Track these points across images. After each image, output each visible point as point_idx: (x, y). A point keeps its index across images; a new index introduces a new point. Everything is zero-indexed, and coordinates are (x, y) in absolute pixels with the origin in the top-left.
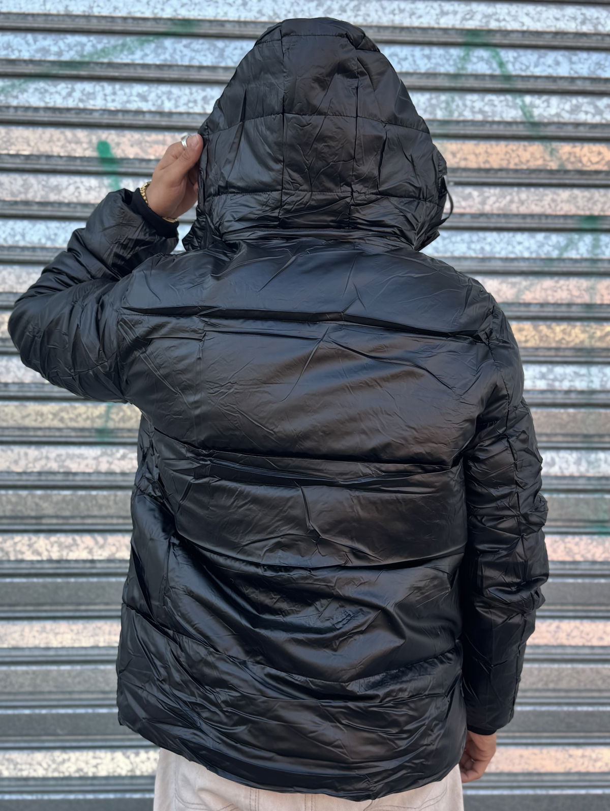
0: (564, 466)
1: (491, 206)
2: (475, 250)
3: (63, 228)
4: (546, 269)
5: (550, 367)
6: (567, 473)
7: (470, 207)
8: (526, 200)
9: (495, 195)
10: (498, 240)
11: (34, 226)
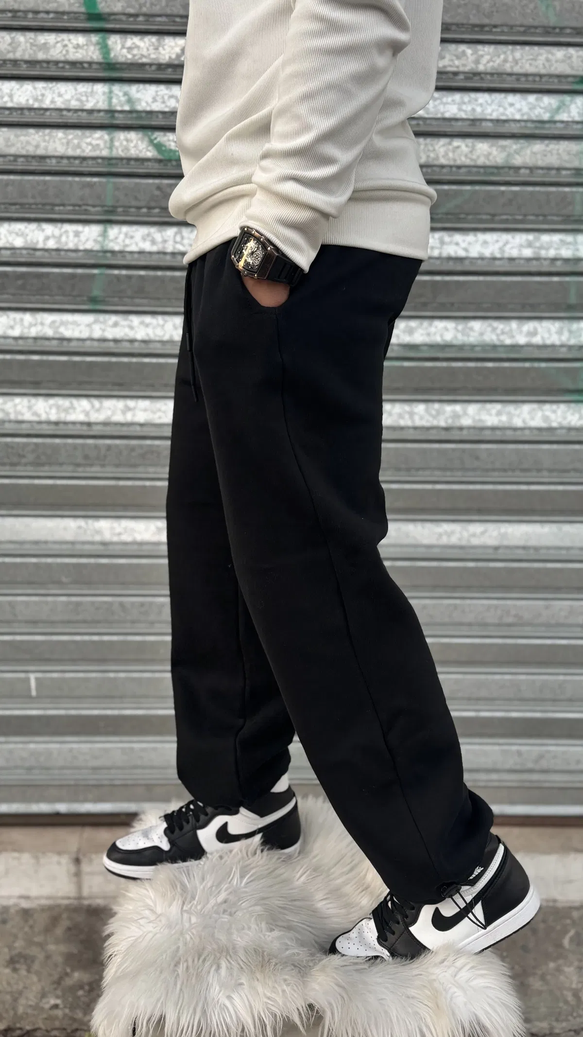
0: (546, 335)
1: (485, 65)
2: (465, 111)
3: (50, 89)
4: (537, 132)
5: (536, 234)
6: (548, 342)
7: (464, 65)
8: (520, 59)
9: (489, 54)
10: (489, 102)
11: (21, 87)
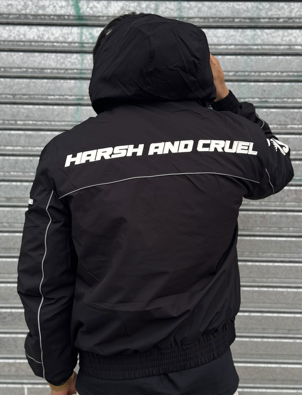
1: (295, 14)
3: (47, 31)
11: (31, 29)
